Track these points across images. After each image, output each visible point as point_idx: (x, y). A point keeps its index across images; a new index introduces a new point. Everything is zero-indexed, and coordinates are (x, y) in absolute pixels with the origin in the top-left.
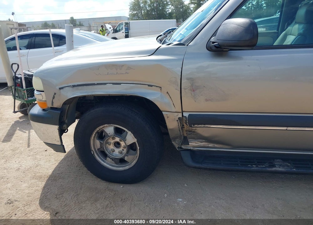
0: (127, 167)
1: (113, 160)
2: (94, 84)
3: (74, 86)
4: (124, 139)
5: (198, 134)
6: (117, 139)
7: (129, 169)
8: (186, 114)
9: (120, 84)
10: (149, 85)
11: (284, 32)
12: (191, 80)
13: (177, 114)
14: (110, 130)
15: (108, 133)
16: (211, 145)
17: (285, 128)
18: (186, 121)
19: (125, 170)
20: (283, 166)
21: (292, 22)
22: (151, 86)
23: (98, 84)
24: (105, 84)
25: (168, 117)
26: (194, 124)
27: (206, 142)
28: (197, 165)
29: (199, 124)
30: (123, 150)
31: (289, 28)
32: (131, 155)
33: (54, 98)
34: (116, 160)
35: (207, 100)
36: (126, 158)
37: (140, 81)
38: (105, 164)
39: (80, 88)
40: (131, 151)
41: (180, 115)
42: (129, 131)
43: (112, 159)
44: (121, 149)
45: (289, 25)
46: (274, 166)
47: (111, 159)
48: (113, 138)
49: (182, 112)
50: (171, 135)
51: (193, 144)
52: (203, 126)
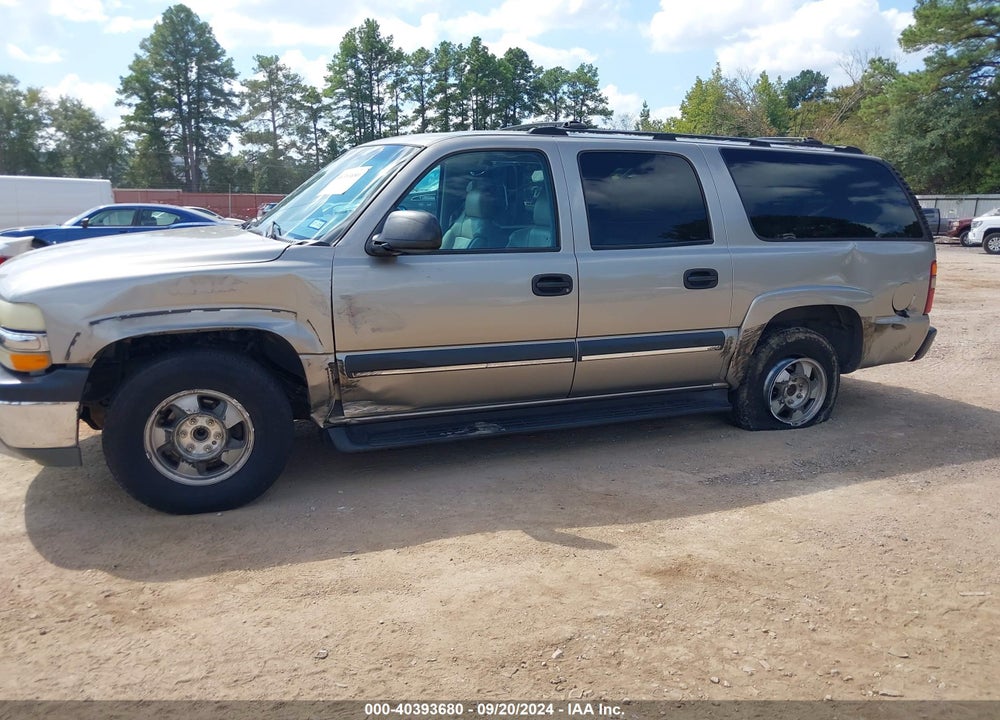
0: (227, 475)
1: (193, 466)
2: (166, 313)
3: (123, 317)
4: (221, 418)
5: (362, 390)
6: (202, 422)
7: (231, 477)
8: (341, 357)
9: (218, 310)
10: (274, 310)
11: (449, 231)
12: (347, 298)
13: (325, 357)
14: (188, 402)
15: (185, 409)
16: (380, 409)
17: (484, 366)
18: (342, 368)
19: (222, 482)
20: (489, 428)
21: (460, 214)
22: (279, 311)
23: (174, 312)
24: (190, 311)
25: (310, 364)
26: (355, 373)
27: (372, 404)
28: (360, 448)
29: (362, 372)
30: (214, 443)
31: (455, 224)
32: (233, 448)
33: (73, 343)
34: (200, 465)
35: (374, 330)
36: (224, 458)
37: (258, 304)
38: (176, 478)
39: (137, 320)
40: (235, 442)
41: (331, 359)
42: (233, 397)
43: (194, 464)
44: (209, 442)
45: (455, 219)
46: (476, 429)
47: (190, 463)
48: (194, 420)
49: (335, 352)
50: (314, 398)
51: (352, 412)
52: (369, 374)
